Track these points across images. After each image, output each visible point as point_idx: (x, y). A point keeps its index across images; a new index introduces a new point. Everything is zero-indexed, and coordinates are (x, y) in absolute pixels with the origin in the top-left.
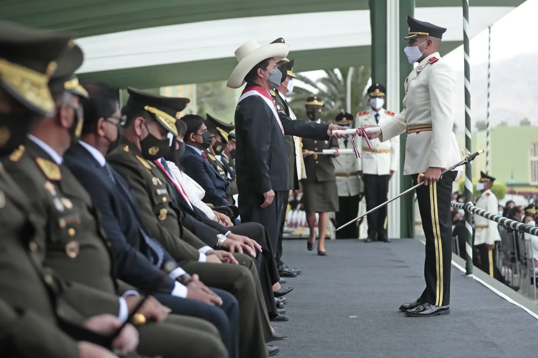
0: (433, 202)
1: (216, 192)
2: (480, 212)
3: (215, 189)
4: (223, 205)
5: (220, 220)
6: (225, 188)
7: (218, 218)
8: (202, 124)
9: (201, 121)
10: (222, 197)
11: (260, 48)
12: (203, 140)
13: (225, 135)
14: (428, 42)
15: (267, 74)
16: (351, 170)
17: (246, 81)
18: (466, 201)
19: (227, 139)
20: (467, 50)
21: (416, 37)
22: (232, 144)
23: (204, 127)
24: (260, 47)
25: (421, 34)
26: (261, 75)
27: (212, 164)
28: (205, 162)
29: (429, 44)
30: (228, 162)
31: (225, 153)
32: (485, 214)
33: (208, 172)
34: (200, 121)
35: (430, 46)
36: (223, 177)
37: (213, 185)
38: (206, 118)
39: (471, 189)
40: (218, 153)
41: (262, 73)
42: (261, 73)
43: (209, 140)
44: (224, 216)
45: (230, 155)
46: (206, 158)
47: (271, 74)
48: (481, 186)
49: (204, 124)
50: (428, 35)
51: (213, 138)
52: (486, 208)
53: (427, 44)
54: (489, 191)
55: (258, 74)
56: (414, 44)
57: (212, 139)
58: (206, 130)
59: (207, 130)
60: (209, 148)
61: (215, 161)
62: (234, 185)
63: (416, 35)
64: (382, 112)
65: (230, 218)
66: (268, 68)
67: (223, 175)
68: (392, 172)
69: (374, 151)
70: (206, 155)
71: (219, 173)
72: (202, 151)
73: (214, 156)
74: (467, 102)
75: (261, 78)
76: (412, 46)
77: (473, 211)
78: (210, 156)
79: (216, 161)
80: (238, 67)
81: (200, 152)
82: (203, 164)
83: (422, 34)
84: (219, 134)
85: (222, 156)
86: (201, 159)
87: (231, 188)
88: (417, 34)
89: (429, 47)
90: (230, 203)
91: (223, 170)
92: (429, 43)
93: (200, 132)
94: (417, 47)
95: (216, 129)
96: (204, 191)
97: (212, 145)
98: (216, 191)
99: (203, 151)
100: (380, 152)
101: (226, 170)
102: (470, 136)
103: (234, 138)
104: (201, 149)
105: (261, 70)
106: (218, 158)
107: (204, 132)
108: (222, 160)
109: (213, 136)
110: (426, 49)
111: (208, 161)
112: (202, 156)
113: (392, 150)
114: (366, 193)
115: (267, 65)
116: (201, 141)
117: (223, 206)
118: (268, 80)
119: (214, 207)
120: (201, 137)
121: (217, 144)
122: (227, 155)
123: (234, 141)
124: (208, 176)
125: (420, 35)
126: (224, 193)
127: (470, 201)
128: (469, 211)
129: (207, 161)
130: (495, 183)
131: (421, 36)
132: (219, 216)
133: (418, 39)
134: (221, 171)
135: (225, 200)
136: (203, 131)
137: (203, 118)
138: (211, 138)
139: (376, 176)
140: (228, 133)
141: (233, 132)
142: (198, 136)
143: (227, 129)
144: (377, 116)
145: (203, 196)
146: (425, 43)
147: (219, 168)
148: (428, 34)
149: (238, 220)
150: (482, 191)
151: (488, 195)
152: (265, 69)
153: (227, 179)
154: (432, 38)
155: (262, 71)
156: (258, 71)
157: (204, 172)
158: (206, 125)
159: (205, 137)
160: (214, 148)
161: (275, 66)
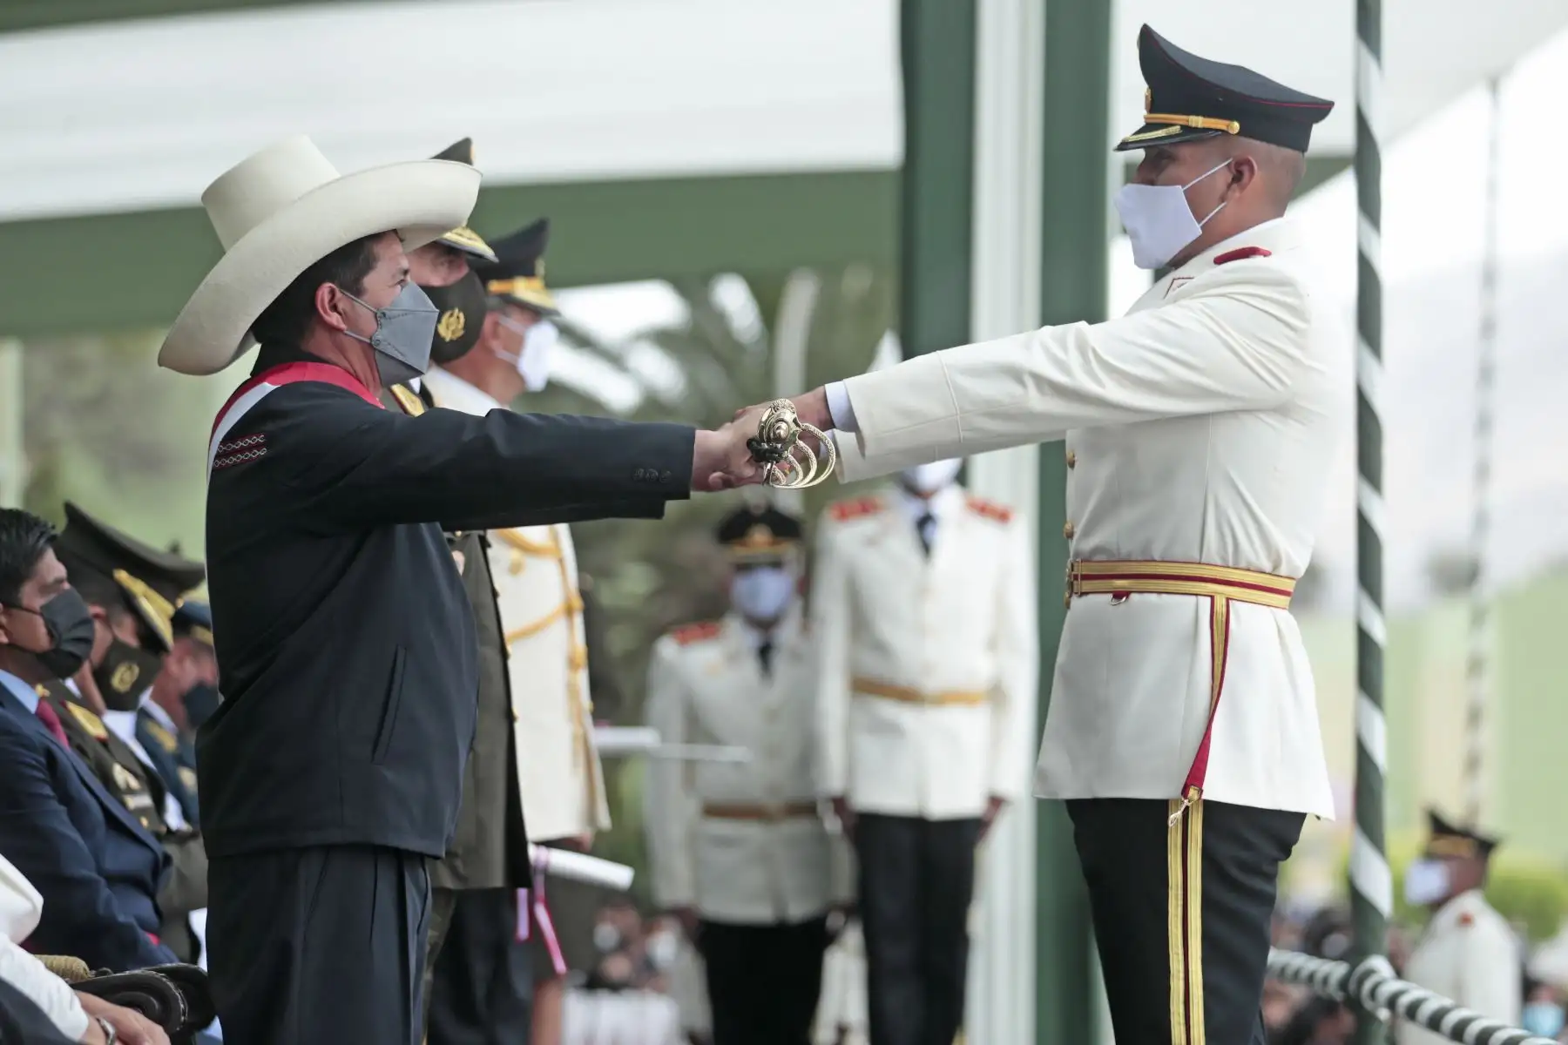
0: (1181, 957)
1: (108, 903)
2: (1426, 1011)
3: (103, 881)
4: (138, 966)
5: (113, 1041)
6: (148, 877)
7: (107, 1034)
8: (37, 555)
9: (38, 541)
10: (133, 921)
11: (338, 180)
12: (50, 634)
13: (160, 610)
14: (1233, 166)
15: (363, 310)
16: (791, 791)
17: (259, 340)
18: (1355, 955)
19: (165, 630)
20: (1369, 204)
21: (1177, 139)
22: (195, 656)
23: (52, 567)
24: (338, 176)
25: (1200, 126)
26: (335, 315)
27: (91, 754)
28: (54, 748)
29: (1237, 178)
30: (169, 743)
31: (158, 698)
32: (1450, 1020)
33: (66, 798)
34: (31, 540)
35: (1242, 189)
36: (145, 822)
37: (93, 864)
38: (60, 524)
39: (1380, 894)
40: (118, 702)
41: (341, 306)
42: (334, 308)
43: (81, 632)
44: (135, 1020)
45: (181, 710)
46: (60, 728)
47: (384, 314)
48: (1429, 881)
49: (50, 556)
50: (1238, 134)
51: (98, 625)
52: (1458, 990)
53: (1230, 180)
54: (1471, 902)
55: (317, 310)
56: (1163, 176)
57: (93, 630)
58: (59, 581)
59: (67, 586)
60: (77, 675)
61: (104, 743)
62: (195, 861)
63: (1176, 130)
64: (948, 504)
65: (166, 1030)
66: (369, 281)
67: (142, 811)
68: (996, 802)
69: (908, 696)
70: (61, 709)
71: (123, 804)
72: (40, 690)
73: (98, 713)
74: (1369, 465)
75: (333, 329)
76: (1152, 183)
77: (1392, 1003)
78: (79, 713)
79: (109, 742)
80: (223, 272)
81: (29, 696)
82: (43, 760)
83: (1207, 126)
84: (129, 603)
85: (144, 715)
86: (33, 730)
87: (182, 878)
88: (1183, 127)
89: (1237, 194)
90: (174, 957)
91: (146, 788)
92: (1239, 173)
93: (30, 595)
94: (1179, 190)
95: (111, 577)
96: (39, 900)
97: (91, 662)
98: (105, 891)
99: (45, 687)
100: (943, 699)
101: (157, 785)
102: (1378, 632)
103: (205, 625)
104: (32, 681)
105: (332, 292)
106: (121, 724)
107: (52, 596)
108: (141, 735)
109: (97, 616)
110: (1223, 199)
111: (69, 738)
112: (40, 715)
113: (996, 695)
114: (863, 909)
115: (368, 266)
116: (42, 640)
117: (137, 972)
118: (370, 345)
119: (91, 975)
120: (40, 621)
121: (118, 652)
122: (170, 711)
123: (202, 645)
124: (65, 818)
125: (1196, 130)
126: (144, 907)
127: (1378, 952)
128: (1368, 1004)
129: (64, 742)
130: (1503, 862)
131: (1204, 135)
132: (114, 1023)
133: (1185, 152)
134: (130, 791)
135: (151, 939)
136: (44, 589)
137: (45, 525)
138: (87, 622)
139: (918, 826)
140: (171, 599)
141: (201, 595)
142: (25, 614)
143: (170, 579)
144: (925, 522)
145: (32, 924)
146: (1219, 171)
147: (121, 775)
148: (1236, 126)
149: (212, 1039)
150: (1437, 905)
151: (1465, 920)
152: (356, 289)
153: (164, 830)
154: (1258, 150)
155: (338, 295)
156: (320, 293)
157: (48, 797)
158: (60, 558)
159: (62, 621)
160: (102, 676)
161: (406, 272)
